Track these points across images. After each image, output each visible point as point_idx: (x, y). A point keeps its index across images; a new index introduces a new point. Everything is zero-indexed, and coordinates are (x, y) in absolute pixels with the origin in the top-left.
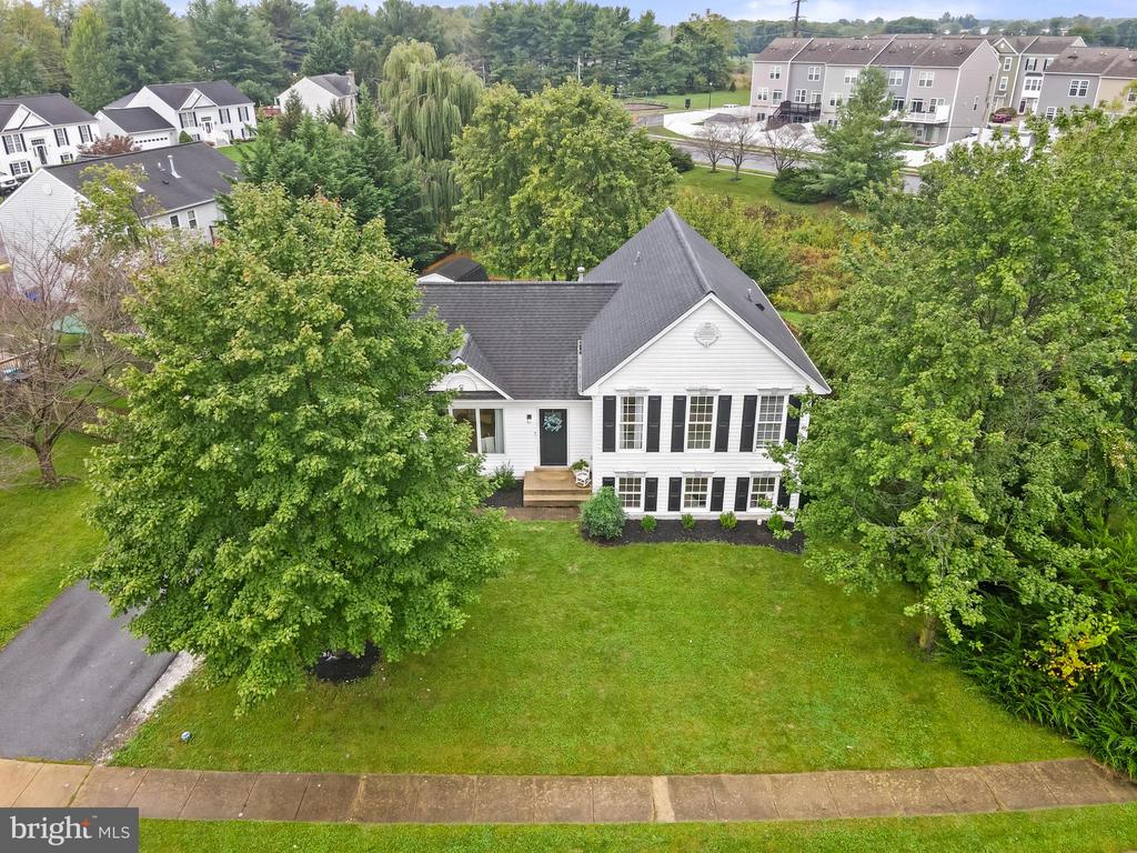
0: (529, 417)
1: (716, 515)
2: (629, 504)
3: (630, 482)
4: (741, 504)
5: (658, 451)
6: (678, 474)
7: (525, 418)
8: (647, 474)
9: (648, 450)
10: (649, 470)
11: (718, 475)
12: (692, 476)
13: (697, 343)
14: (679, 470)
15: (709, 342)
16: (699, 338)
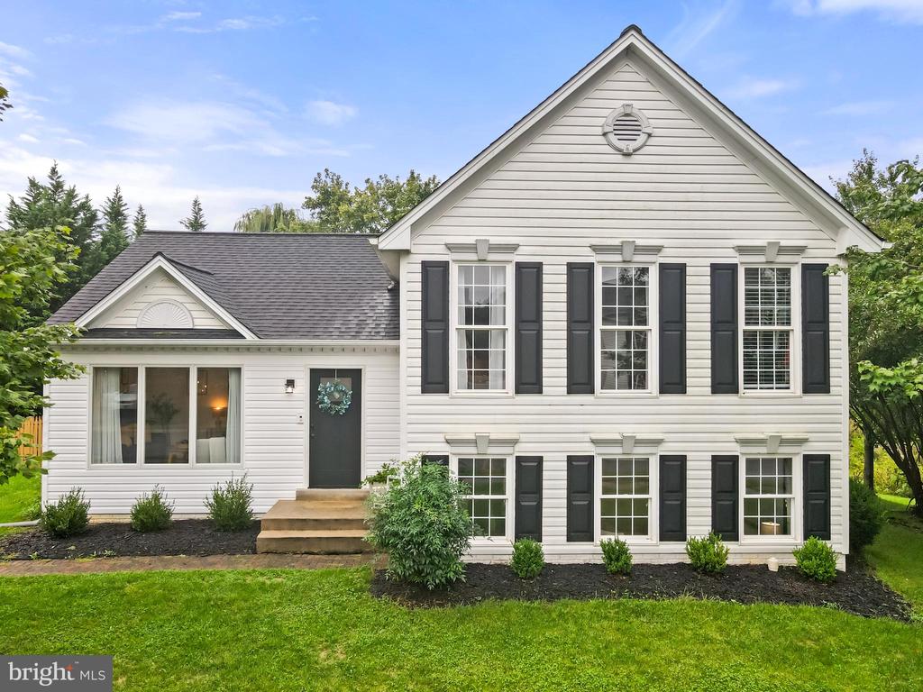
0: (290, 383)
1: (674, 553)
2: (482, 529)
3: (482, 471)
4: (725, 526)
5: (540, 392)
6: (585, 449)
7: (283, 389)
8: (518, 447)
9: (518, 391)
10: (523, 437)
11: (670, 449)
12: (616, 452)
13: (608, 149)
14: (587, 437)
15: (632, 146)
16: (612, 137)
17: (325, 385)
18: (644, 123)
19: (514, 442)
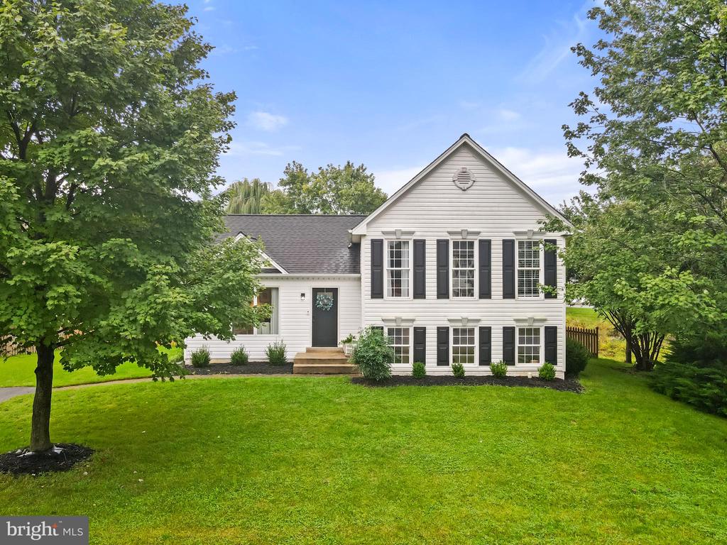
0: (303, 295)
1: (486, 371)
2: (399, 360)
4: (509, 359)
5: (425, 298)
6: (445, 324)
7: (299, 297)
8: (415, 323)
9: (414, 298)
10: (417, 319)
11: (484, 324)
12: (459, 325)
13: (455, 187)
14: (446, 318)
15: (466, 186)
16: (457, 183)
17: (320, 296)
18: (471, 176)
19: (413, 320)
